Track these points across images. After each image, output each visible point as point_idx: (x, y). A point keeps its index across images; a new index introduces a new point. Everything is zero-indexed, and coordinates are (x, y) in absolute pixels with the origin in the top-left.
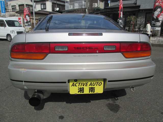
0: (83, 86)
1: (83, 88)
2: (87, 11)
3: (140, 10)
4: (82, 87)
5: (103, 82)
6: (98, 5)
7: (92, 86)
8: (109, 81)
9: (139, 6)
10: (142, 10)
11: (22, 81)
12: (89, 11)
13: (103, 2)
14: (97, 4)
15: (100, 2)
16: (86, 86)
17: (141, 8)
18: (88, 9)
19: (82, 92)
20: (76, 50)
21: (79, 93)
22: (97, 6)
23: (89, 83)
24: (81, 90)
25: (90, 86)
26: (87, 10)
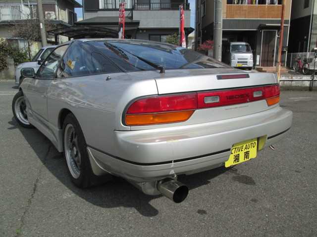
0: (239, 151)
1: (239, 155)
2: (41, 27)
3: (139, 29)
4: (238, 153)
5: (256, 142)
6: (57, 15)
7: (248, 150)
8: (269, 138)
9: (138, 23)
10: (143, 30)
11: (171, 162)
12: (46, 28)
13: (65, 10)
14: (55, 14)
15: (59, 9)
16: (242, 151)
17: (141, 26)
18: (44, 23)
19: (238, 162)
20: (229, 100)
21: (235, 164)
22: (55, 19)
23: (245, 146)
24: (237, 158)
25: (246, 151)
26: (41, 24)
